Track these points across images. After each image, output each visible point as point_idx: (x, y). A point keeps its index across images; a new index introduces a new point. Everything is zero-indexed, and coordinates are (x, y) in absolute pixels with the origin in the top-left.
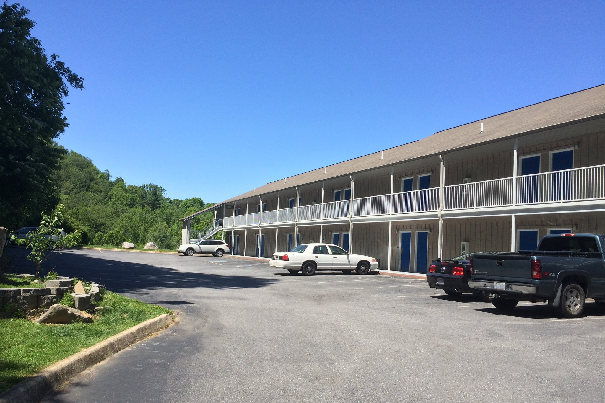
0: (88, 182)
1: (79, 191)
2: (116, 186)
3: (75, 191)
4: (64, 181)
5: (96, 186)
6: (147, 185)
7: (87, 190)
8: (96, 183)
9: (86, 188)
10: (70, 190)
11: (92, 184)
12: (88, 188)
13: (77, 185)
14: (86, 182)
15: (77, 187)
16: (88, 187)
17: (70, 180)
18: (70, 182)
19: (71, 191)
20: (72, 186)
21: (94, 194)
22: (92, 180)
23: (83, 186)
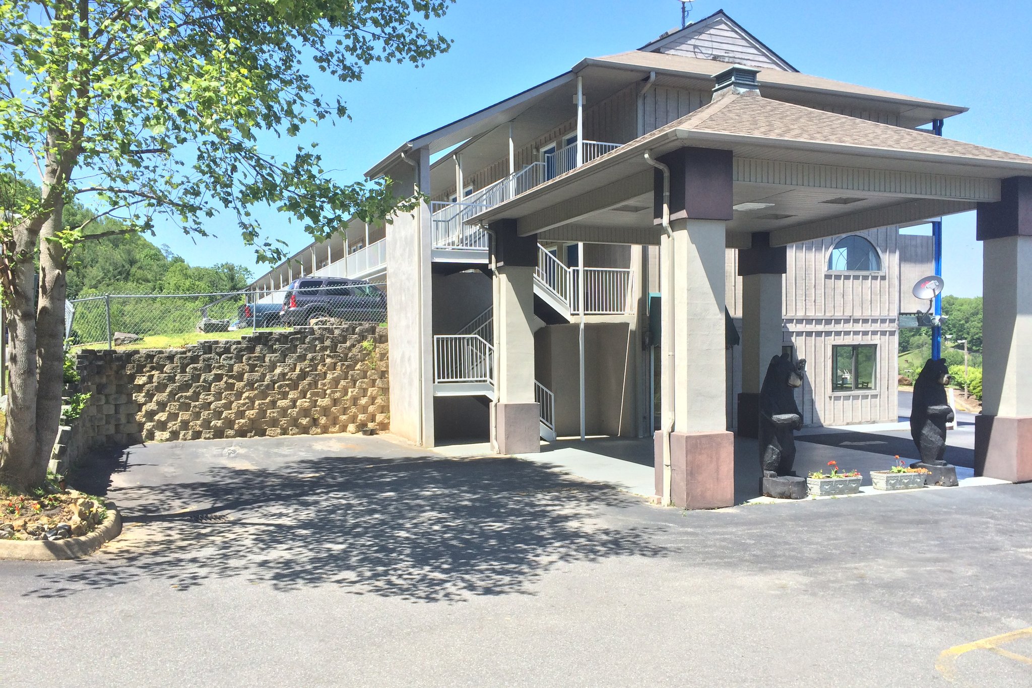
0: (127, 266)
1: (112, 281)
2: (172, 269)
3: (107, 281)
4: (89, 267)
5: (141, 272)
6: (222, 266)
7: (126, 279)
8: (140, 268)
9: (124, 276)
10: (98, 280)
11: (133, 270)
12: (127, 276)
13: (109, 271)
14: (123, 266)
15: (110, 275)
16: (128, 274)
17: (98, 265)
18: (98, 268)
19: (99, 282)
20: (101, 274)
21: (138, 285)
22: (132, 262)
23: (120, 273)
